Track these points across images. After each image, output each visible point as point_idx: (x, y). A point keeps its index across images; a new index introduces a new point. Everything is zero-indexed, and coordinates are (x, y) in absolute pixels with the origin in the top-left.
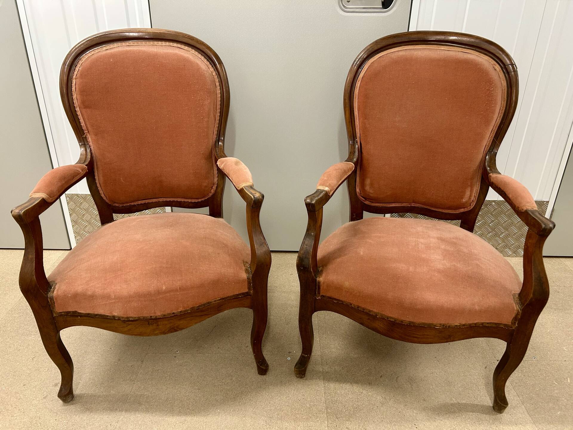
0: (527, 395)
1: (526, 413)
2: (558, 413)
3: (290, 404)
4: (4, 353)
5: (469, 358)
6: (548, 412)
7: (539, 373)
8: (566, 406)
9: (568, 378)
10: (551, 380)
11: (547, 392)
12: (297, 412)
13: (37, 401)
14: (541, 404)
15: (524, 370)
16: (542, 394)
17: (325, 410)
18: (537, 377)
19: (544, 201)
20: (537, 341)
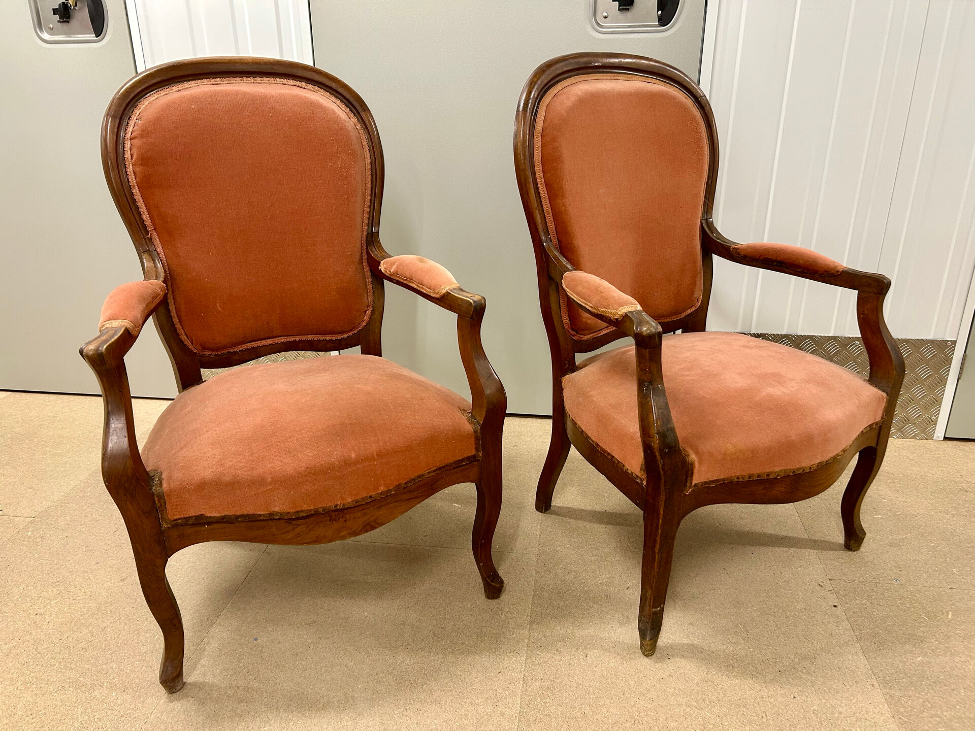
0: (868, 630)
1: (860, 655)
2: (918, 659)
3: (475, 614)
4: (76, 523)
5: (781, 573)
6: (901, 656)
7: (900, 602)
8: (935, 651)
9: (950, 613)
10: (917, 613)
11: (907, 629)
12: (484, 625)
13: (111, 583)
14: (890, 644)
15: (874, 595)
16: (896, 630)
17: (528, 625)
18: (894, 607)
19: (948, 341)
20: (908, 557)
